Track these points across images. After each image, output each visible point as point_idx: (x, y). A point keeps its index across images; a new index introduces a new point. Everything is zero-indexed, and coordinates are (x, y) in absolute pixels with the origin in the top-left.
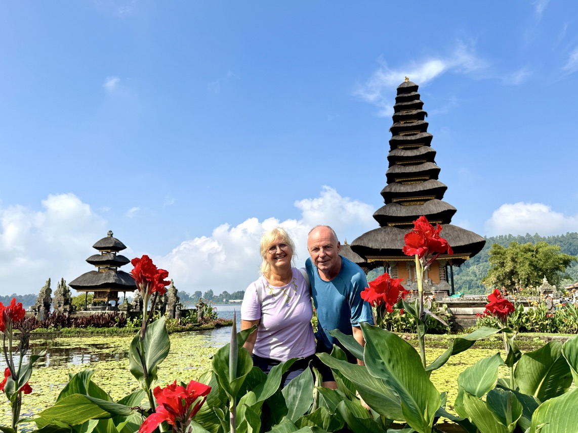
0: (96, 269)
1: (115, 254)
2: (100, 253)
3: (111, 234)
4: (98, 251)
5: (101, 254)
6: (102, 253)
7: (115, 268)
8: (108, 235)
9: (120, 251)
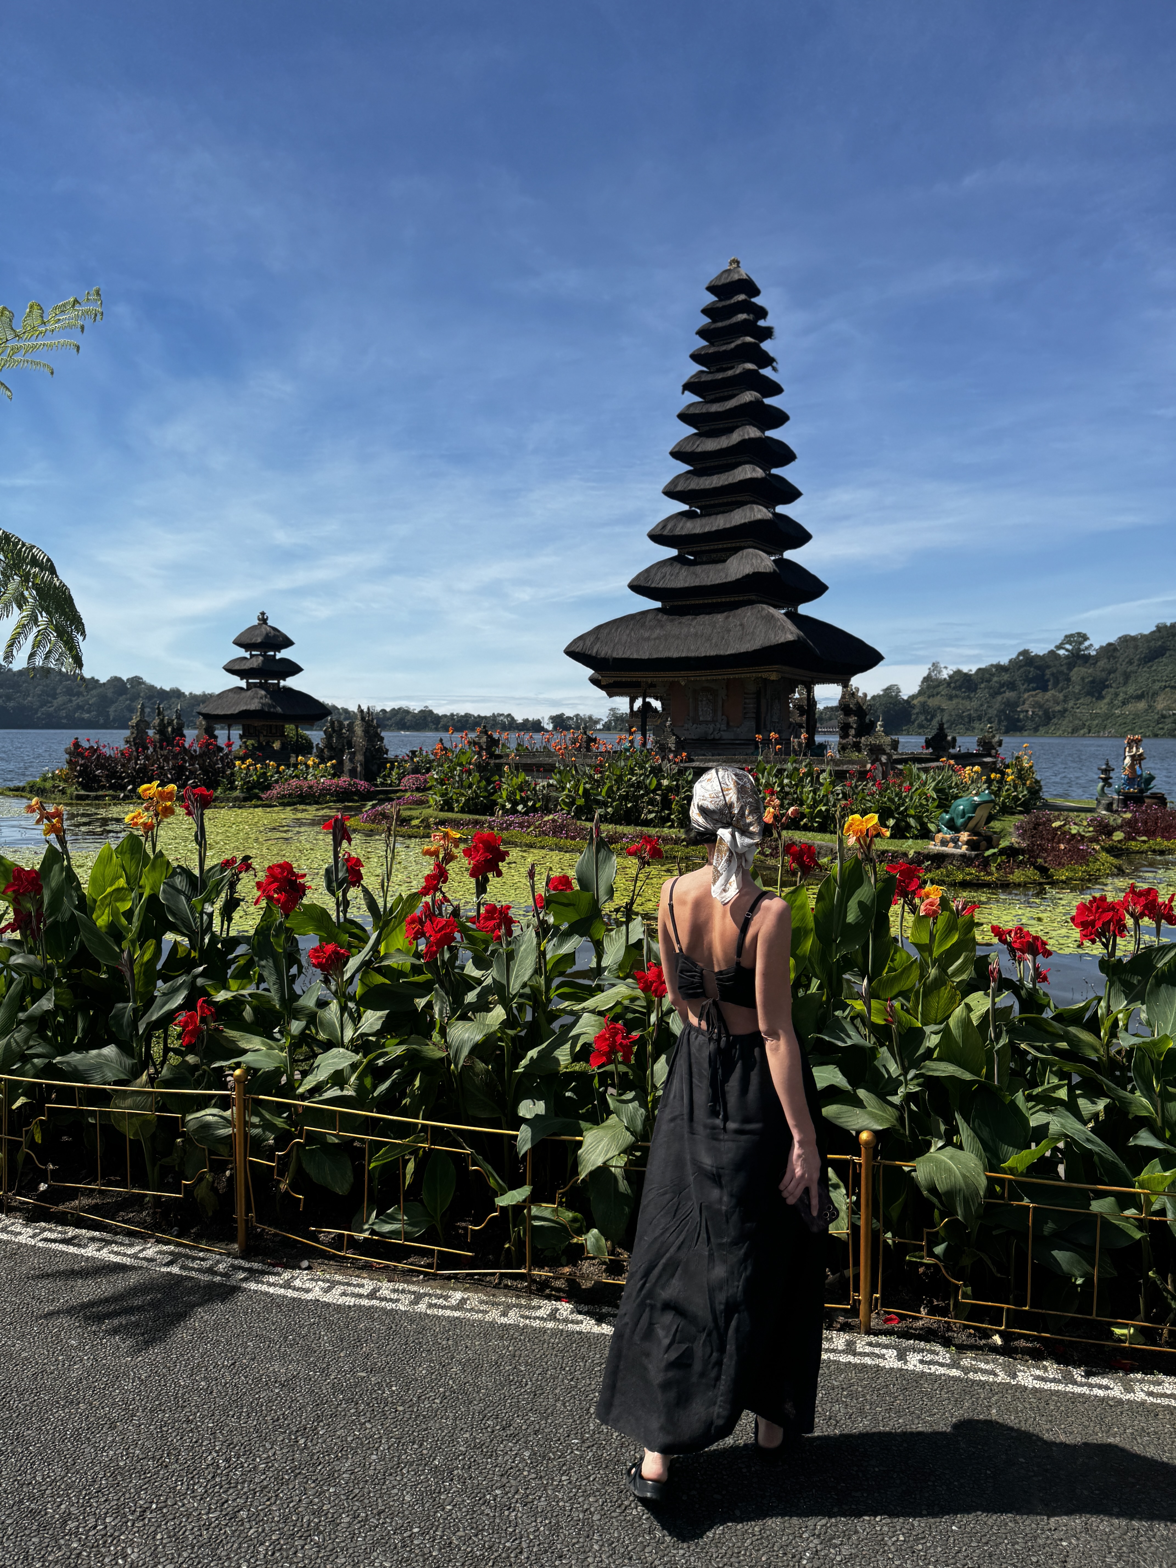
0: (243, 684)
1: (275, 655)
2: (247, 655)
3: (263, 619)
4: (243, 650)
5: (249, 657)
6: (251, 654)
7: (276, 682)
8: (259, 619)
9: (283, 651)
